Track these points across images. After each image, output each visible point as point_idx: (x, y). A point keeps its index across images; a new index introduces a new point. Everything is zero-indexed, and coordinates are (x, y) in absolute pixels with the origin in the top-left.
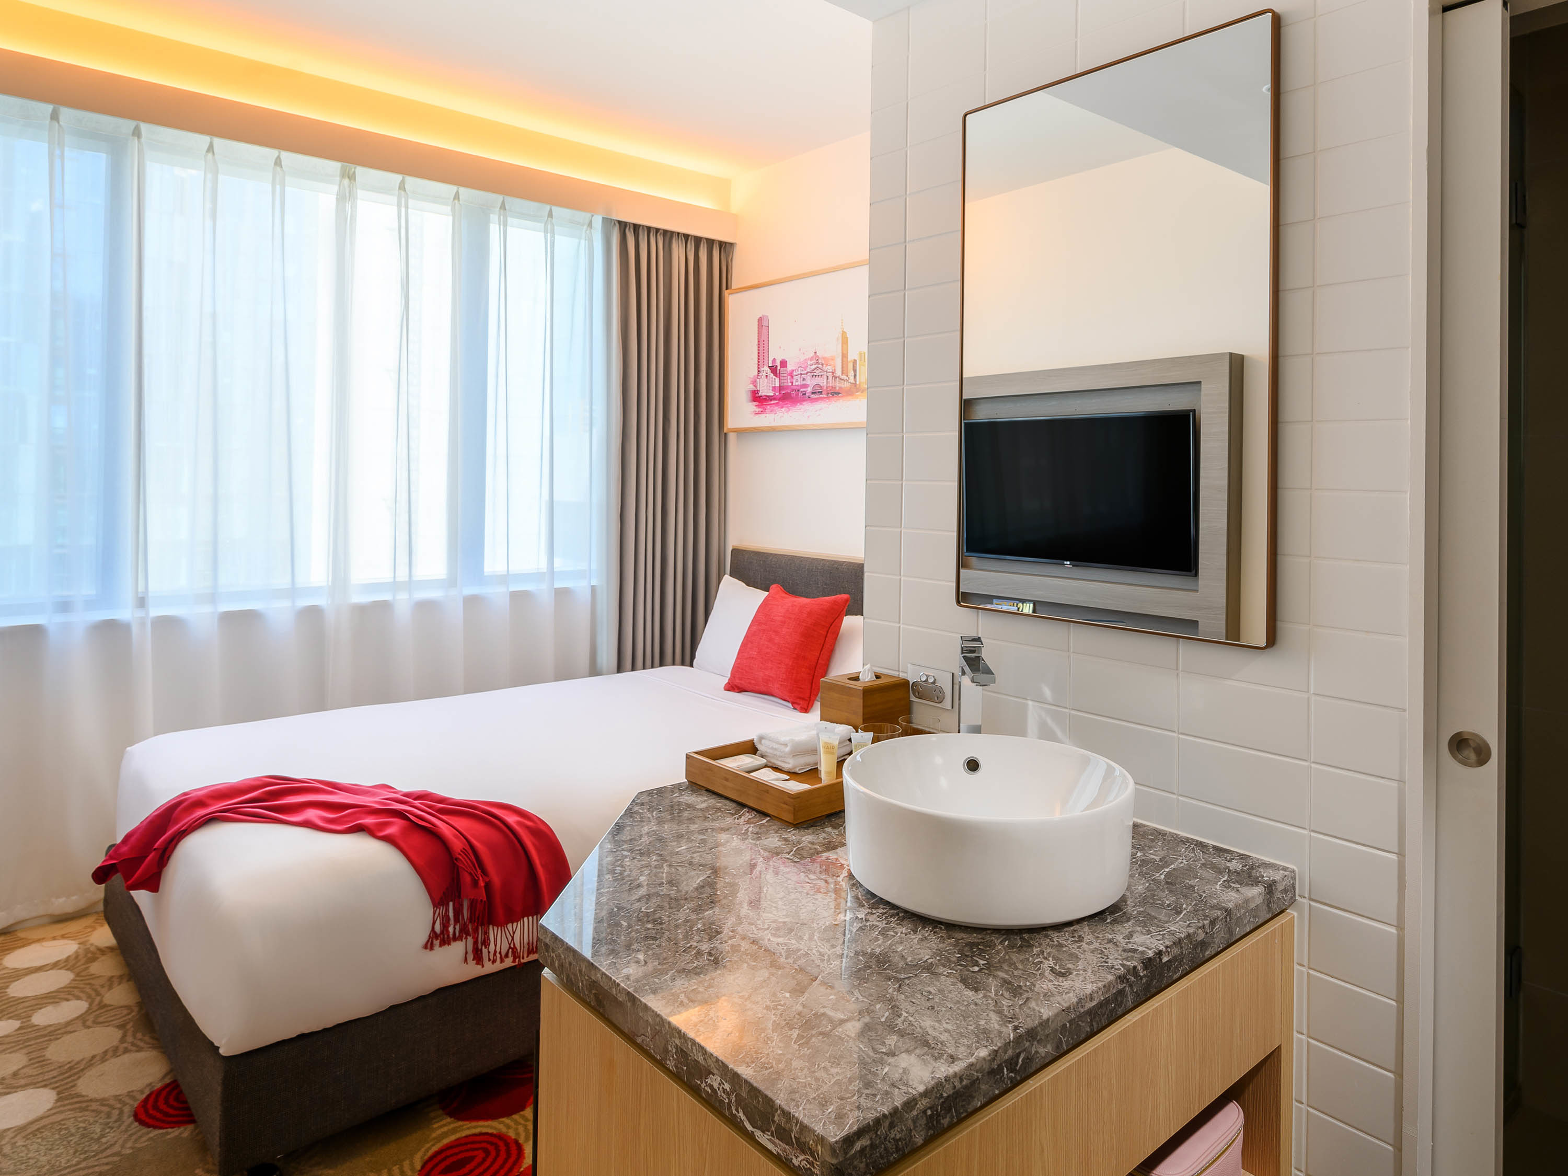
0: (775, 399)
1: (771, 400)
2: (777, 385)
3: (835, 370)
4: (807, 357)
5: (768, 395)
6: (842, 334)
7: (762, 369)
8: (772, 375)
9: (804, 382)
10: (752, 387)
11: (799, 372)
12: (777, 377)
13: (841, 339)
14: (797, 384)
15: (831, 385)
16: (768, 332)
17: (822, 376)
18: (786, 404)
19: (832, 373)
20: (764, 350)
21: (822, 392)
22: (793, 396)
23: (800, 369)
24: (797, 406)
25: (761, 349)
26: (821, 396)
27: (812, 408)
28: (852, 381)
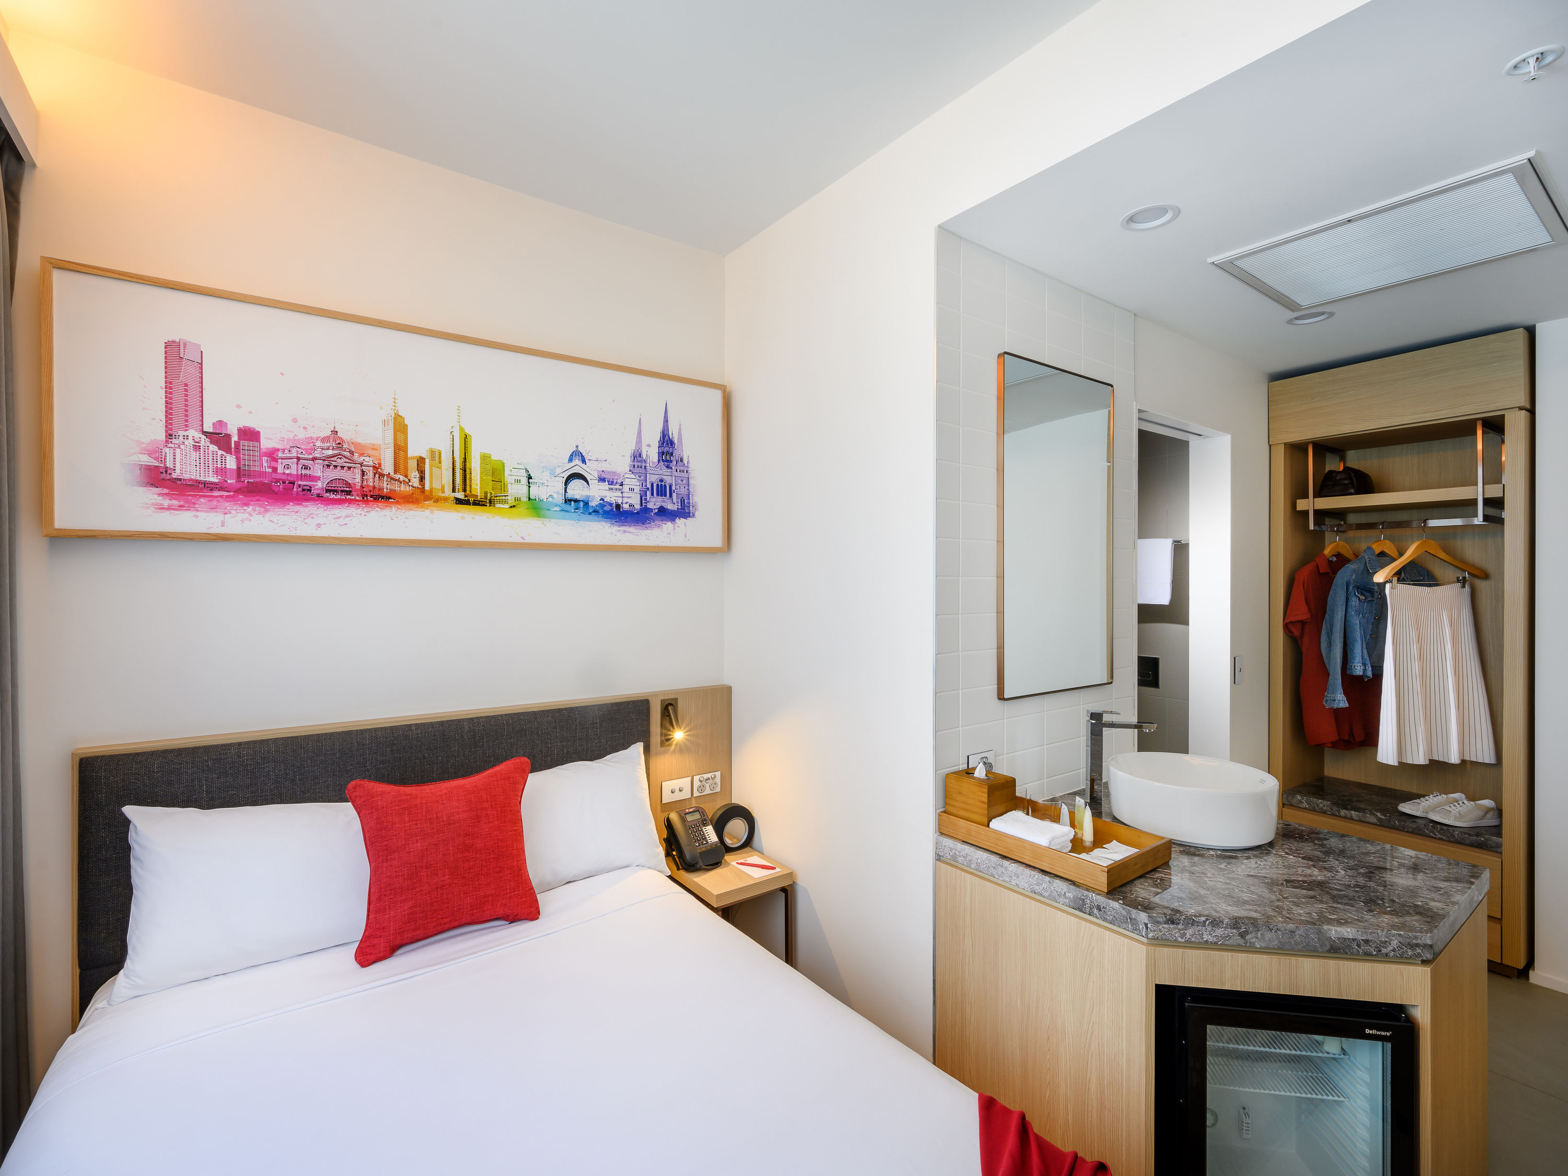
0: (221, 489)
1: (212, 490)
2: (231, 463)
3: (380, 465)
4: (315, 436)
5: (202, 479)
6: (395, 419)
7: (181, 433)
8: (213, 448)
9: (304, 472)
10: (146, 460)
11: (295, 454)
12: (228, 450)
13: (391, 425)
14: (287, 472)
15: (371, 484)
16: (201, 373)
17: (349, 468)
18: (259, 500)
19: (374, 467)
20: (186, 400)
21: (350, 492)
22: (276, 490)
23: (294, 450)
24: (288, 507)
25: (178, 397)
26: (348, 497)
27: (327, 512)
28: (415, 485)
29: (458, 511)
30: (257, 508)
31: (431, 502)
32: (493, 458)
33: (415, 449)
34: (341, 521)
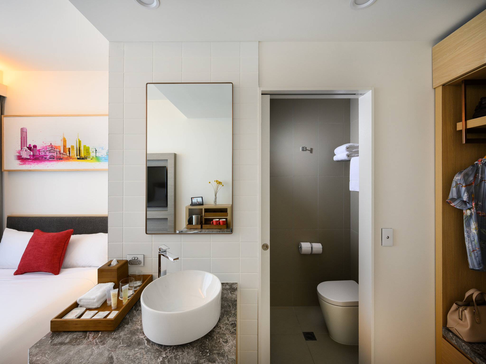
0: (30, 159)
1: (28, 160)
2: (32, 154)
3: (60, 151)
4: (47, 145)
5: (27, 157)
6: (64, 139)
7: (23, 148)
8: (29, 150)
9: (45, 154)
10: (18, 154)
12: (31, 151)
13: (63, 140)
14: (42, 154)
15: (58, 156)
16: (27, 134)
17: (54, 152)
18: (37, 162)
19: (59, 151)
20: (24, 141)
21: (54, 158)
22: (40, 159)
23: (43, 149)
24: (42, 163)
25: (23, 140)
26: (54, 159)
27: (50, 163)
28: (68, 155)
29: (78, 161)
30: (36, 163)
31: (72, 159)
32: (86, 146)
33: (68, 146)
34: (52, 165)
